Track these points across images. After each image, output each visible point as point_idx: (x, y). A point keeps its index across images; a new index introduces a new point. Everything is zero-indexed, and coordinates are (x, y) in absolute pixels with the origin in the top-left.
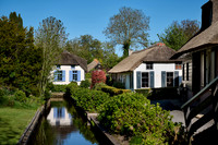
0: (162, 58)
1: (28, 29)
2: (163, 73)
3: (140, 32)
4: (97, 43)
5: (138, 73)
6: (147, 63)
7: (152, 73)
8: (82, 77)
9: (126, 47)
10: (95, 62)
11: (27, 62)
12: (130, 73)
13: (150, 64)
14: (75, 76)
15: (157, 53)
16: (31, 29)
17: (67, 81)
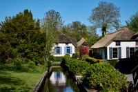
0: (127, 38)
1: (36, 20)
2: (127, 48)
3: (114, 19)
4: (84, 27)
5: (110, 48)
6: (116, 41)
7: (120, 48)
8: (73, 51)
9: (104, 29)
10: (83, 40)
11: (36, 42)
12: (105, 48)
13: (118, 42)
14: (68, 50)
15: (123, 35)
16: (38, 21)
17: (63, 54)
